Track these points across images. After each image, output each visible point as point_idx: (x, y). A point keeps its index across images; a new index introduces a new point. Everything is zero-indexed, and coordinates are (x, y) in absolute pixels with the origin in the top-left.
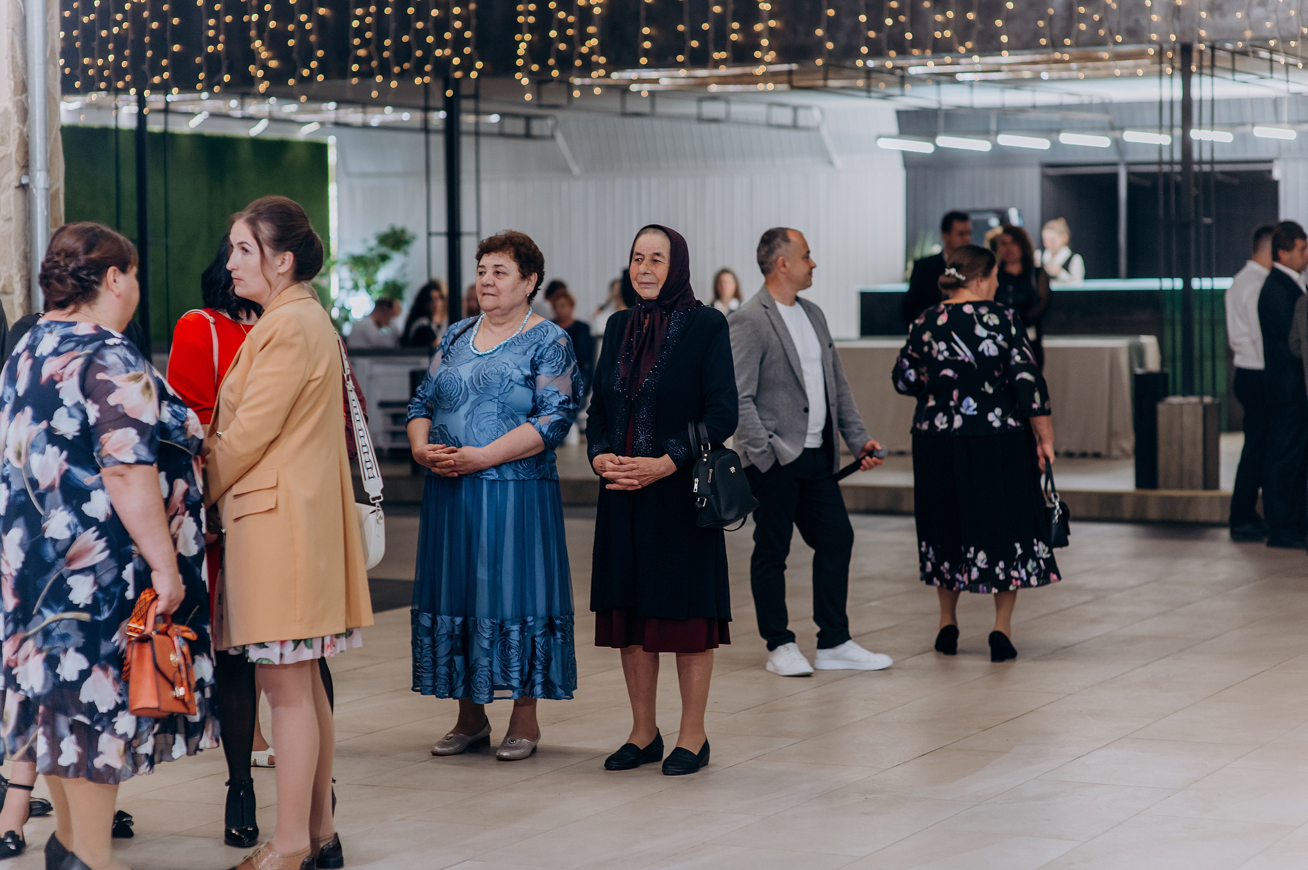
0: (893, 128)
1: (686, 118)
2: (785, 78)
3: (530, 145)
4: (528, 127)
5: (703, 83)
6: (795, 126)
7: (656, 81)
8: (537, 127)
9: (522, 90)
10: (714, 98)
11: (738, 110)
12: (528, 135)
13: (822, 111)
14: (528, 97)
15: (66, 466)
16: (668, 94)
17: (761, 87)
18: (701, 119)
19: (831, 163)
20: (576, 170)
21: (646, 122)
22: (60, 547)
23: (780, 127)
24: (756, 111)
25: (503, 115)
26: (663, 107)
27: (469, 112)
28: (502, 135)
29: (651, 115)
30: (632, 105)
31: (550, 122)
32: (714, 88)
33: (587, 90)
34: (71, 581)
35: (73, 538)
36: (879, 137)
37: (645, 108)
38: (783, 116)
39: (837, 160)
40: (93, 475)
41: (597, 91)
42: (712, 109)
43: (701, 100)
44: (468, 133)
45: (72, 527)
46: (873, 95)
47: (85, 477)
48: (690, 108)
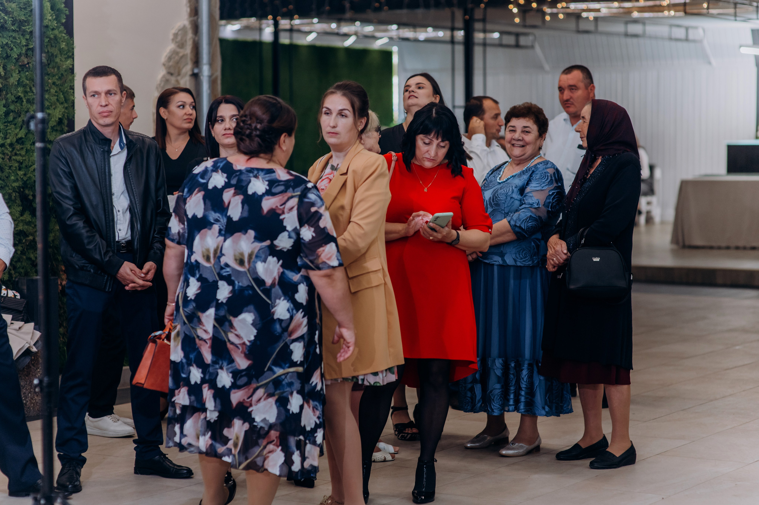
0: (750, 41)
1: (618, 34)
2: (682, 8)
3: (518, 52)
4: (517, 41)
5: (629, 11)
6: (687, 40)
7: (598, 10)
8: (523, 41)
9: (514, 15)
10: (636, 21)
11: (650, 29)
12: (517, 46)
13: (704, 30)
14: (517, 20)
15: (281, 270)
16: (606, 19)
17: (666, 13)
18: (626, 35)
19: (710, 63)
20: (547, 67)
21: (591, 37)
22: (284, 325)
23: (677, 40)
24: (662, 30)
25: (502, 33)
26: (603, 27)
27: (479, 31)
28: (501, 45)
29: (596, 32)
30: (583, 26)
31: (531, 38)
32: (636, 14)
33: (554, 16)
34: (292, 347)
35: (291, 318)
36: (741, 46)
37: (591, 27)
38: (679, 33)
39: (713, 61)
40: (297, 274)
41: (561, 16)
42: (634, 29)
43: (627, 23)
44: (479, 44)
45: (291, 311)
46: (738, 18)
47: (293, 276)
48: (620, 28)
